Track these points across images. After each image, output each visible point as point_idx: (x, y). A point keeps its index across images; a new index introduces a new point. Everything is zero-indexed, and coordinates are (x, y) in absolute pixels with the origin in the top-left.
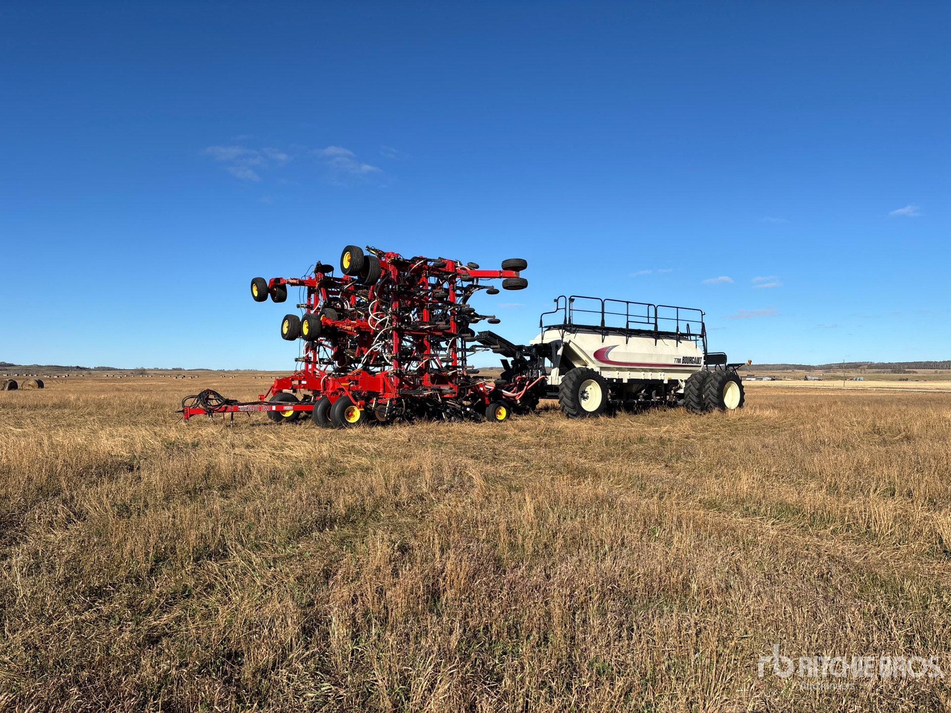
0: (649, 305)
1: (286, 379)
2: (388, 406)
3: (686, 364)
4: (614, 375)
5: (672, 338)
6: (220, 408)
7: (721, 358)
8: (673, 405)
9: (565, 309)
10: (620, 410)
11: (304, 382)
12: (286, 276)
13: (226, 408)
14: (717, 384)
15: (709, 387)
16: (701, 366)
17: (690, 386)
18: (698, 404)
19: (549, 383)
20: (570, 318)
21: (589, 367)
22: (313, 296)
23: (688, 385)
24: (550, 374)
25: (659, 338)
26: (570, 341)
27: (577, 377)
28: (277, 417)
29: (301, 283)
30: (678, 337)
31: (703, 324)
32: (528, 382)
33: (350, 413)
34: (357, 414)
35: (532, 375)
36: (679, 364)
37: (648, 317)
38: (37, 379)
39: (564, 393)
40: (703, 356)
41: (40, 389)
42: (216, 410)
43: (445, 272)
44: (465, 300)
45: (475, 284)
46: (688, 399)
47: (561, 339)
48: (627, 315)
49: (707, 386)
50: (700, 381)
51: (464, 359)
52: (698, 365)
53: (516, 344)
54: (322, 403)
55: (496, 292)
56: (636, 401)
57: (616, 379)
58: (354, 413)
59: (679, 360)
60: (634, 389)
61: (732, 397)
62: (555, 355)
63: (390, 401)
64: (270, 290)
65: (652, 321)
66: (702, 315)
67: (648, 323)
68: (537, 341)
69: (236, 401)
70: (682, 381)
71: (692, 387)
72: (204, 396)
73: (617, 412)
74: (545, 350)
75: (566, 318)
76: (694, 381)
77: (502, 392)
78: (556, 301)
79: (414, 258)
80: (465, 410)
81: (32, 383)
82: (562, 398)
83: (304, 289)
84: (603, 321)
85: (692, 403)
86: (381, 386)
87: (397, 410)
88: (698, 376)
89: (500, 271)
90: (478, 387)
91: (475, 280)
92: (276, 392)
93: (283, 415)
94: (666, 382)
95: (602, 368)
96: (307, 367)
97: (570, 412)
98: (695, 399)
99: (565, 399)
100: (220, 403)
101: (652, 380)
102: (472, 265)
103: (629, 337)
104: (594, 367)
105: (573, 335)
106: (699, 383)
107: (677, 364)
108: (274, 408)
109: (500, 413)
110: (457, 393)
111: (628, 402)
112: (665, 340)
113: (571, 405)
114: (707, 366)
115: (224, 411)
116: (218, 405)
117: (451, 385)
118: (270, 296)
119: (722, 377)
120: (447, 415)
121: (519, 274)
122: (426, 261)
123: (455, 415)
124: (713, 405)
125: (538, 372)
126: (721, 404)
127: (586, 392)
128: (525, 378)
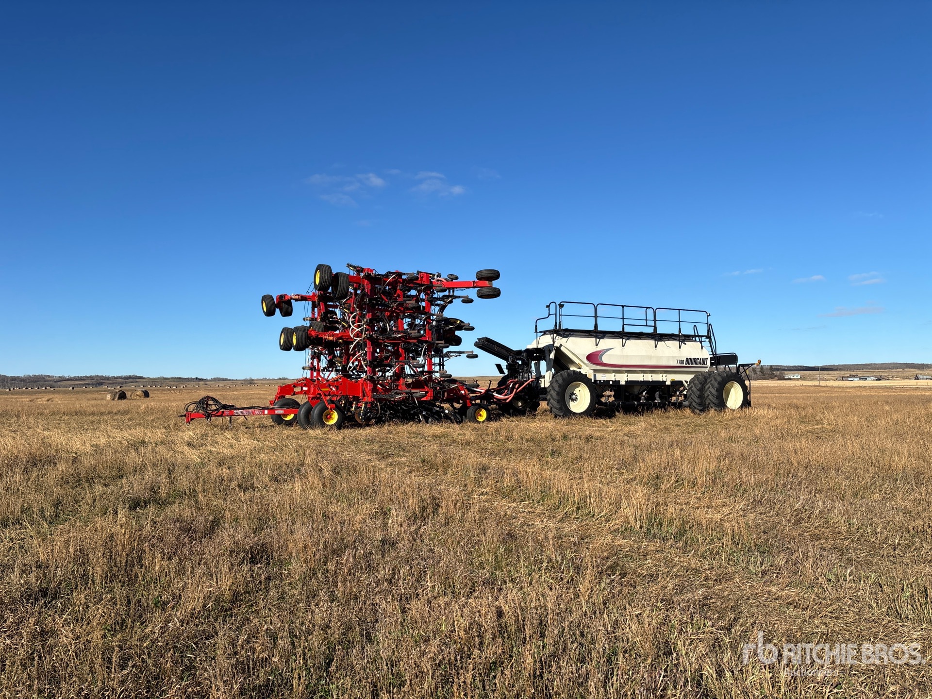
0: (647, 308)
1: (289, 386)
2: (362, 409)
3: (690, 365)
4: (610, 377)
5: (676, 340)
6: (217, 413)
7: (733, 358)
8: (679, 406)
9: (556, 314)
10: (619, 412)
11: (305, 389)
12: (291, 293)
13: (223, 412)
14: (716, 385)
15: (709, 387)
16: (707, 367)
17: (692, 386)
18: (700, 404)
19: (542, 386)
20: (560, 323)
21: (583, 372)
23: (690, 386)
24: (544, 377)
25: (661, 340)
26: (561, 345)
27: (563, 380)
28: (279, 420)
29: (304, 298)
30: (681, 338)
31: (709, 326)
32: (517, 385)
33: (329, 416)
34: (335, 417)
35: (523, 378)
36: (682, 365)
37: (646, 320)
38: (143, 390)
39: (551, 395)
40: (709, 357)
41: (146, 399)
42: (214, 415)
43: (418, 284)
44: (443, 308)
45: (451, 294)
46: (690, 400)
47: (552, 343)
48: (623, 318)
49: (707, 386)
50: (702, 381)
51: (441, 365)
52: (704, 366)
53: (514, 349)
54: (305, 407)
55: (471, 301)
56: (636, 403)
57: (612, 381)
58: (333, 416)
59: (682, 362)
60: (636, 390)
61: (735, 397)
62: (548, 359)
63: (365, 404)
64: (278, 305)
66: (708, 316)
67: (647, 326)
68: (532, 346)
70: (686, 382)
71: (694, 388)
72: (204, 403)
73: (617, 413)
74: (539, 354)
75: (556, 323)
76: (696, 382)
77: (493, 395)
78: (548, 307)
79: (387, 273)
80: (443, 413)
81: (139, 393)
82: (549, 400)
83: (308, 304)
84: (596, 326)
85: (694, 404)
86: (361, 391)
87: (372, 412)
88: (700, 377)
89: (474, 282)
90: (460, 391)
91: (451, 291)
92: (279, 397)
93: (285, 419)
95: (595, 371)
96: (312, 374)
97: (557, 413)
98: (696, 400)
99: (552, 401)
100: (218, 408)
101: (652, 381)
102: (451, 277)
103: (626, 340)
104: (587, 370)
105: (565, 339)
106: (701, 384)
107: (680, 365)
108: (266, 412)
109: (481, 415)
110: (433, 397)
111: (627, 403)
112: (666, 342)
113: (558, 407)
114: (716, 367)
115: (221, 416)
116: (216, 410)
117: (426, 389)
118: (277, 310)
119: (722, 377)
120: (424, 417)
121: (492, 284)
122: (399, 275)
123: (433, 417)
124: (712, 405)
125: (529, 375)
126: (721, 404)
127: (574, 394)
128: (517, 381)
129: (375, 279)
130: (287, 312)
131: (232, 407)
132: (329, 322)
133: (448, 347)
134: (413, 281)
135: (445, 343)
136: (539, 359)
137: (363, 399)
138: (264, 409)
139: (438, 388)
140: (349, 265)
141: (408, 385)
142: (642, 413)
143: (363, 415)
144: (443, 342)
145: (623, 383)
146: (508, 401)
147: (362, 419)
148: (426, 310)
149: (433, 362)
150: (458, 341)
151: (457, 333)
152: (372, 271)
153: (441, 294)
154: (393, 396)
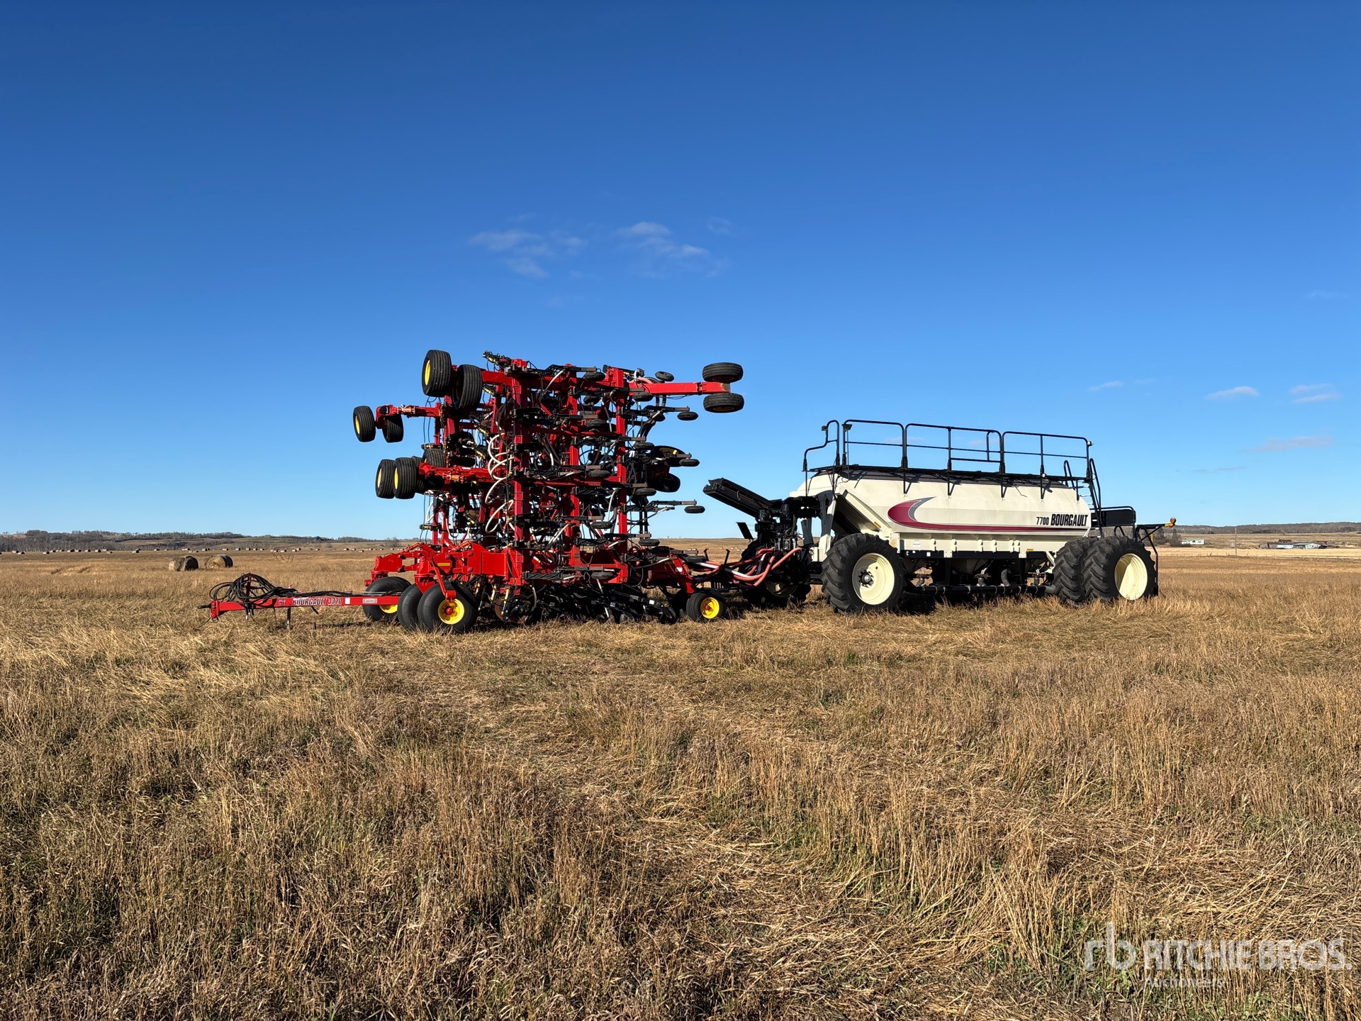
0: (989, 431)
1: (393, 556)
2: (506, 598)
3: (1059, 526)
4: (928, 545)
5: (1035, 485)
6: (265, 602)
7: (1126, 516)
8: (1039, 593)
9: (837, 441)
10: (941, 602)
11: (420, 561)
13: (275, 601)
14: (1103, 559)
15: (1092, 563)
16: (1086, 530)
17: (1062, 562)
18: (1075, 591)
19: (814, 559)
20: (844, 455)
21: (882, 537)
23: (1059, 561)
24: (817, 545)
25: (1010, 485)
26: (846, 492)
27: (850, 549)
28: (376, 614)
29: (421, 412)
30: (1045, 482)
31: (1090, 462)
32: (773, 558)
33: (448, 610)
34: (460, 611)
35: (782, 546)
36: (1045, 526)
37: (988, 451)
38: (224, 555)
39: (829, 575)
40: (1089, 513)
41: (228, 568)
42: (259, 605)
43: (604, 387)
44: (646, 429)
45: (660, 405)
46: (1059, 583)
47: (831, 489)
48: (950, 449)
49: (1088, 562)
50: (1079, 552)
51: (643, 523)
52: (1081, 527)
53: (769, 499)
54: (414, 590)
55: (693, 416)
56: (969, 587)
57: (931, 551)
58: (457, 610)
59: (1045, 520)
60: (969, 567)
61: (1133, 580)
62: (824, 515)
63: (511, 589)
64: (380, 424)
65: (997, 457)
66: (1088, 446)
67: (988, 461)
68: (799, 493)
69: (293, 590)
70: (1052, 554)
71: (1065, 564)
72: (243, 585)
73: (938, 605)
74: (810, 506)
75: (838, 455)
76: (1069, 554)
77: (733, 574)
78: (825, 428)
79: (551, 367)
80: (647, 604)
81: (217, 560)
83: (430, 422)
84: (905, 460)
85: (1065, 590)
86: (505, 566)
87: (522, 604)
88: (1076, 546)
89: (699, 384)
90: (674, 567)
91: (661, 399)
92: (377, 576)
93: (386, 611)
95: (903, 535)
96: (435, 536)
97: (839, 606)
98: (1069, 583)
99: (830, 584)
100: (266, 593)
101: (997, 552)
102: (661, 376)
103: (954, 484)
104: (889, 533)
105: (853, 482)
106: (1076, 557)
107: (1042, 526)
108: (348, 601)
109: (709, 609)
110: (629, 577)
111: (955, 588)
112: (1020, 488)
113: (840, 595)
114: (1101, 530)
115: (272, 606)
116: (262, 597)
117: (617, 564)
118: (379, 432)
119: (1113, 546)
120: (613, 611)
121: (729, 388)
122: (571, 370)
123: (627, 611)
124: (1095, 592)
125: (792, 542)
126: (1111, 593)
127: (867, 574)
128: (773, 551)
129: (529, 378)
130: (395, 436)
131: (290, 593)
132: (460, 451)
133: (653, 493)
134: (594, 383)
135: (649, 487)
136: (809, 515)
137: (509, 581)
138: (344, 595)
139: (638, 563)
140: (488, 355)
141: (585, 557)
142: (978, 605)
143: (507, 609)
144: (645, 485)
145: (948, 555)
146: (756, 584)
147: (505, 615)
148: (618, 431)
149: (628, 517)
150: (673, 485)
151: (673, 471)
152: (525, 364)
153: (643, 405)
154: (559, 576)
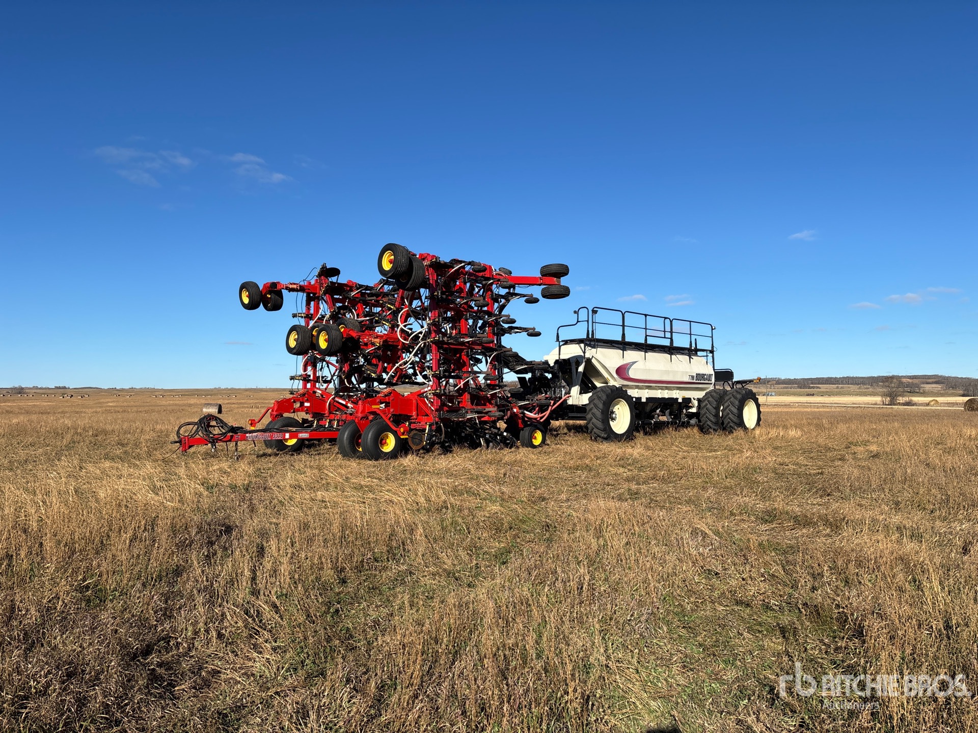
0: (665, 318)
1: (286, 399)
2: (427, 431)
3: (699, 381)
4: (634, 393)
5: (684, 354)
6: (224, 437)
8: (686, 425)
9: (588, 321)
12: (284, 281)
13: (232, 436)
14: (737, 403)
15: (729, 405)
16: (713, 384)
17: (705, 405)
18: (716, 423)
20: (593, 331)
22: (312, 303)
23: (703, 404)
25: (674, 354)
26: (593, 357)
27: (607, 396)
29: (302, 289)
30: (691, 352)
31: (713, 339)
32: (552, 402)
33: (384, 441)
34: (391, 442)
35: (555, 394)
36: (693, 381)
37: (665, 331)
39: (593, 414)
40: (713, 373)
42: (220, 440)
43: (484, 277)
45: (512, 292)
46: (704, 418)
48: (646, 329)
49: (726, 404)
50: (717, 399)
54: (349, 429)
55: (536, 301)
57: (635, 398)
58: (388, 441)
59: (693, 377)
60: (651, 408)
61: (750, 415)
63: (430, 425)
65: (668, 335)
66: (712, 329)
67: (664, 338)
69: (242, 428)
70: (694, 399)
71: (708, 406)
72: (205, 422)
75: (588, 331)
76: (711, 399)
79: (452, 260)
82: (591, 419)
83: (302, 297)
84: (624, 335)
85: (709, 423)
86: (414, 408)
88: (714, 394)
89: (539, 278)
90: (512, 409)
91: (512, 287)
92: (276, 416)
94: (680, 400)
95: (626, 386)
96: (305, 386)
97: (600, 435)
98: (712, 418)
99: (593, 420)
100: (224, 431)
101: (669, 398)
102: (505, 270)
103: (647, 352)
105: (594, 350)
106: (716, 401)
107: (691, 381)
108: (287, 435)
109: (535, 438)
111: (646, 422)
112: (679, 356)
113: (602, 427)
115: (232, 441)
116: (222, 434)
117: (490, 407)
118: (262, 304)
119: (742, 395)
120: (486, 442)
121: (560, 281)
123: (492, 442)
124: (731, 424)
126: (741, 424)
127: (614, 413)
130: (275, 306)
131: (241, 430)
138: (284, 431)
143: (427, 440)
145: (644, 400)
147: (426, 444)
154: (463, 416)
